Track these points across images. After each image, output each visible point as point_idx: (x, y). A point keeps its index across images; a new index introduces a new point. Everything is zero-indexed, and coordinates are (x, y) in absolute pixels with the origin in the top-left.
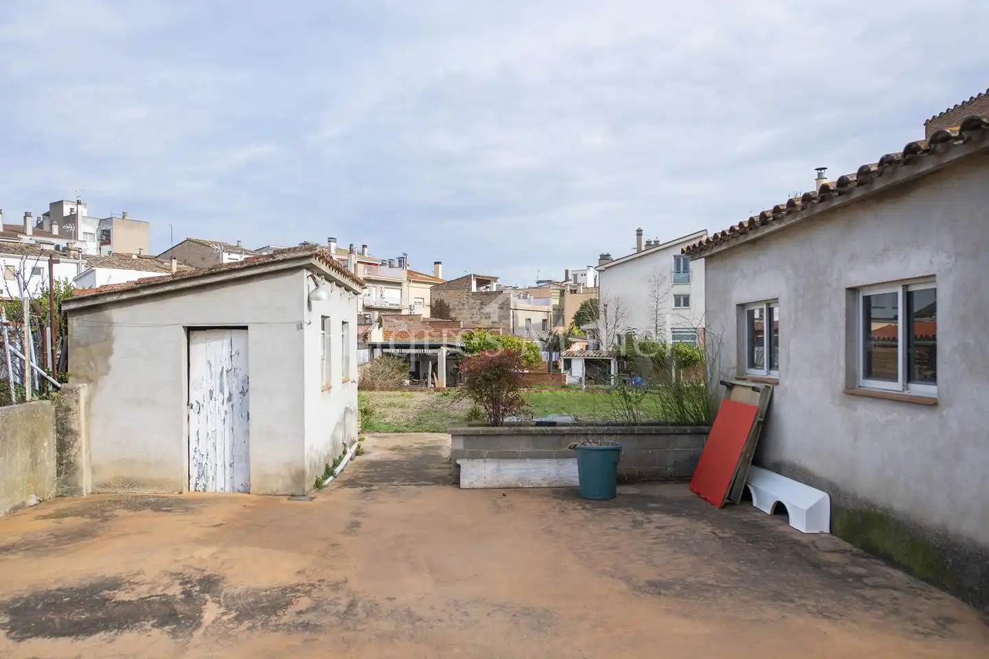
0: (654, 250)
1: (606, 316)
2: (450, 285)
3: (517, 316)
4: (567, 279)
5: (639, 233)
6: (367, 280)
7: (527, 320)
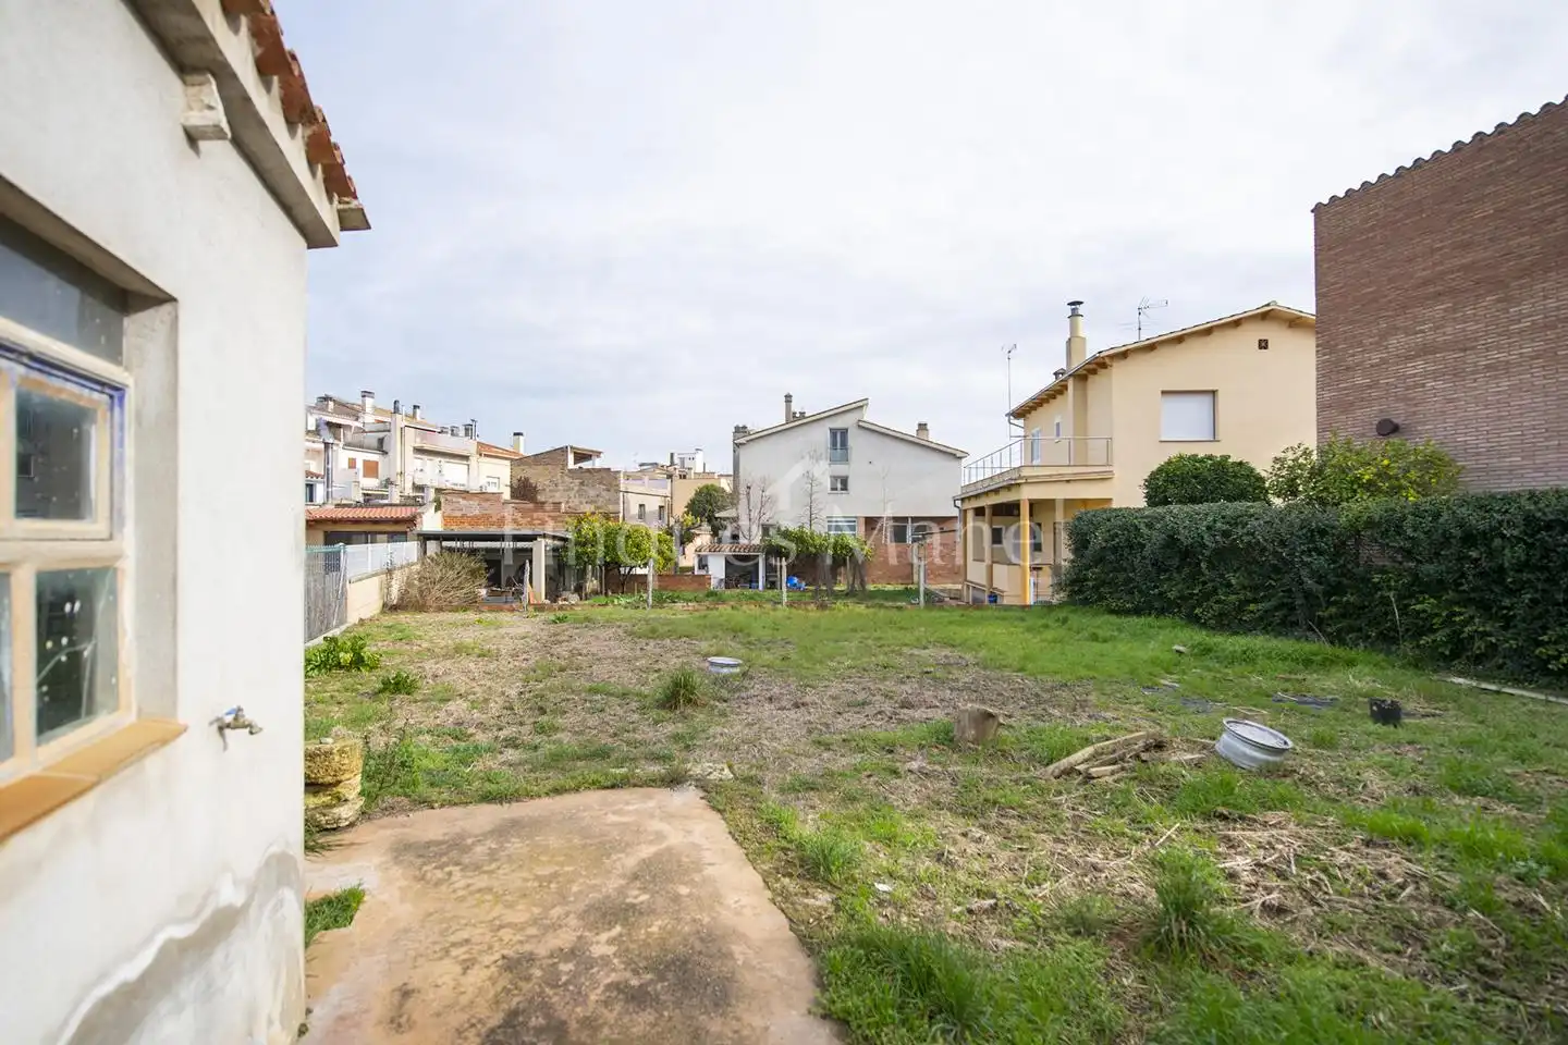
0: (800, 422)
1: (749, 500)
2: (538, 459)
3: (628, 502)
4: (672, 464)
5: (788, 398)
6: (419, 451)
7: (641, 506)
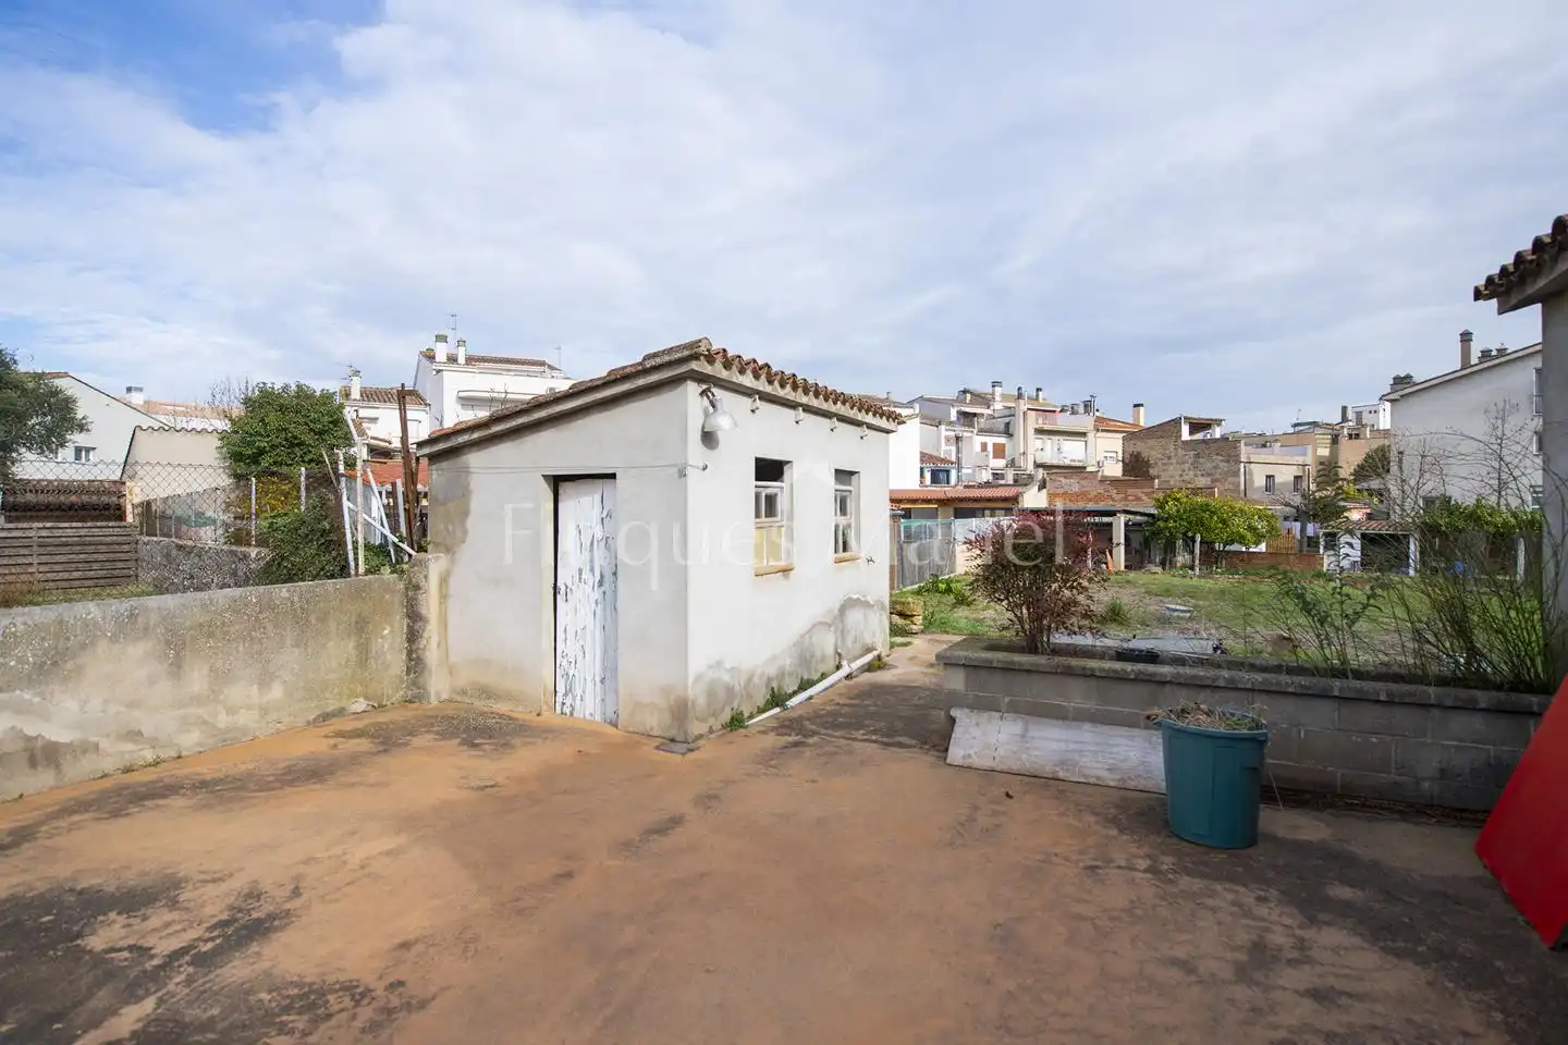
0: (1497, 361)
1: (1400, 467)
2: (1151, 432)
3: (1251, 474)
4: (1344, 419)
5: (1465, 338)
6: (1040, 431)
7: (1268, 477)
